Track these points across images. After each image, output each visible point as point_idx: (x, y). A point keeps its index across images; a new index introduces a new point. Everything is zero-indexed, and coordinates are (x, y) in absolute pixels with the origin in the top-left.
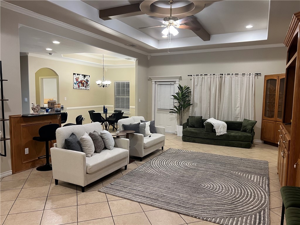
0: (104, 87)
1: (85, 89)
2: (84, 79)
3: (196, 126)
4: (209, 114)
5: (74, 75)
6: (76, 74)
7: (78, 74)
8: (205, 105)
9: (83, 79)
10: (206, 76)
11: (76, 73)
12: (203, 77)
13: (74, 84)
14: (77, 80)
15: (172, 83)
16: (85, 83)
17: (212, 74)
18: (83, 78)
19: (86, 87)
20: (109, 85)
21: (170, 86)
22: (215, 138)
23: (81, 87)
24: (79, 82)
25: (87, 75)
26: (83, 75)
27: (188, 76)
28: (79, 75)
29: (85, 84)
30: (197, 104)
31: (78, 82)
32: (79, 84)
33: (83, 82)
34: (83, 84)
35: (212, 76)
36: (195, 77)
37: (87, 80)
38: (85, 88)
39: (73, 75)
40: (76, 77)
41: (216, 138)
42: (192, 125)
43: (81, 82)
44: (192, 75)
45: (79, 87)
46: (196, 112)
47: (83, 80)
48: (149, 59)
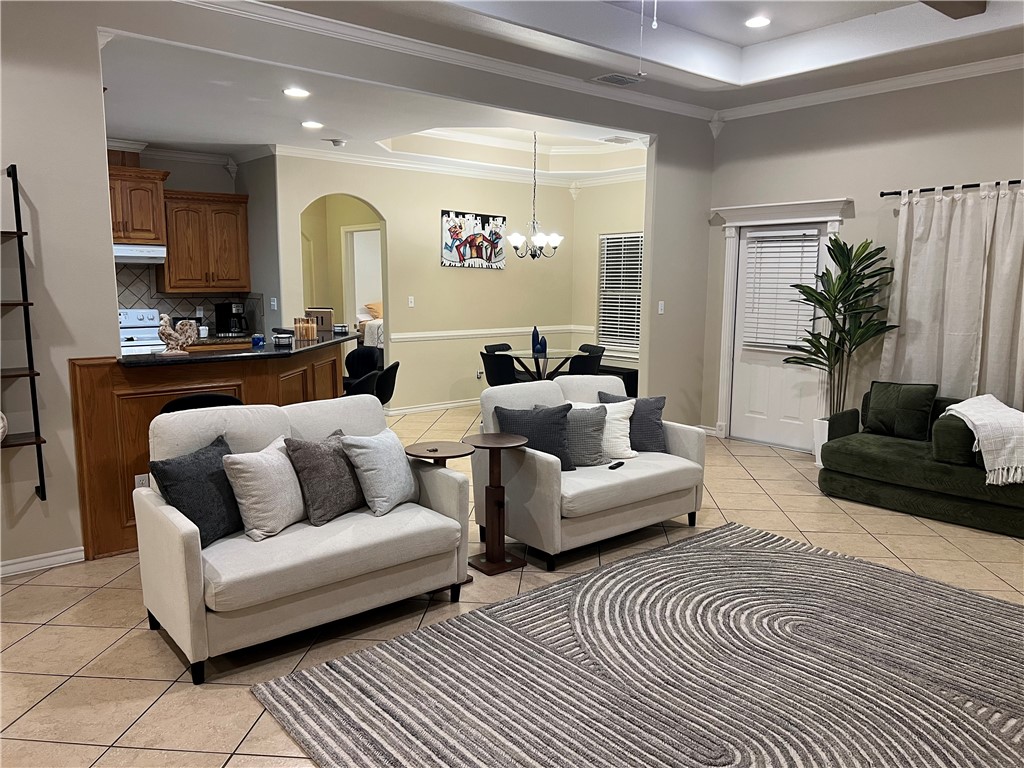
0: (534, 256)
1: (488, 268)
2: (483, 229)
3: (898, 427)
4: (977, 373)
5: (445, 218)
6: (452, 215)
7: (457, 214)
8: (958, 333)
9: (478, 229)
10: (971, 195)
11: (453, 208)
12: (957, 196)
13: (445, 251)
14: (454, 233)
15: (808, 232)
16: (486, 244)
17: (1004, 182)
18: (480, 226)
19: (489, 259)
20: (555, 248)
21: (800, 244)
22: (979, 497)
23: (472, 261)
24: (464, 243)
25: (494, 217)
26: (477, 215)
27: (882, 195)
28: (464, 215)
29: (486, 249)
30: (919, 325)
31: (458, 243)
32: (462, 250)
33: (480, 240)
34: (479, 249)
35: (1004, 190)
36: (915, 200)
37: (496, 233)
38: (485, 264)
39: (442, 216)
40: (452, 224)
41: (988, 499)
42: (881, 421)
43: (471, 242)
44: (899, 193)
45: (462, 258)
46: (910, 361)
47: (481, 235)
48: (715, 134)
